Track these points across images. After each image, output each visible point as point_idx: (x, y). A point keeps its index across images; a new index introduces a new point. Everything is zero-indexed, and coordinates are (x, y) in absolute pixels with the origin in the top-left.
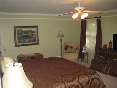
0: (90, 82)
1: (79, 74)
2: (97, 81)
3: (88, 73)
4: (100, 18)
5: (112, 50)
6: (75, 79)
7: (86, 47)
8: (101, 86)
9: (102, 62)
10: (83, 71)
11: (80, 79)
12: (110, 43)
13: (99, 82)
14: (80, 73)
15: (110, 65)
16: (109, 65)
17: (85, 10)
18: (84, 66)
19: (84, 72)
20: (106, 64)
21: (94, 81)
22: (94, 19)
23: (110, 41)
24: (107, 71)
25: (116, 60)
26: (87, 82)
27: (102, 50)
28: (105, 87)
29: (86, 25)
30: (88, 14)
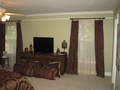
0: (18, 86)
1: (5, 80)
2: (25, 84)
3: (14, 77)
4: (20, 22)
5: (33, 53)
6: (2, 86)
7: (6, 52)
8: (29, 88)
9: (24, 65)
10: (8, 76)
11: (7, 86)
12: (31, 46)
13: (27, 85)
14: (7, 79)
15: (33, 67)
16: (31, 68)
17: (6, 12)
18: (9, 72)
19: (10, 77)
20: (29, 66)
21: (22, 85)
22: (14, 22)
23: (31, 44)
24: (30, 73)
25: (38, 62)
26: (15, 86)
27: (24, 53)
28: (33, 88)
29: (5, 28)
30: (9, 16)
